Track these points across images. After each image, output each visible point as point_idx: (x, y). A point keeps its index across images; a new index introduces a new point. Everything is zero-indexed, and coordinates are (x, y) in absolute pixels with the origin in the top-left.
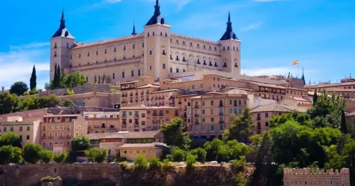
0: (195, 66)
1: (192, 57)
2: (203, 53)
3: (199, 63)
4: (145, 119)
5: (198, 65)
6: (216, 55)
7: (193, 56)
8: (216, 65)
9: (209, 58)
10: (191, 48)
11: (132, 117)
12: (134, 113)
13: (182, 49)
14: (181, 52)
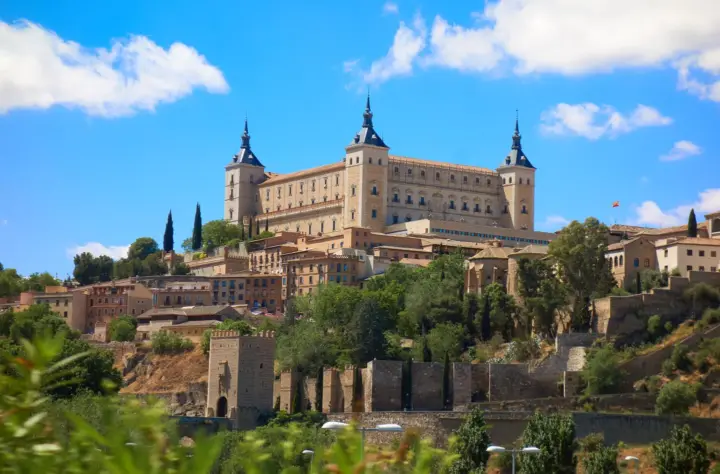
0: (444, 213)
1: (439, 199)
2: (461, 190)
3: (452, 206)
4: (243, 292)
5: (452, 211)
6: (487, 193)
7: (441, 196)
8: (488, 211)
9: (475, 200)
10: (437, 183)
11: (226, 289)
12: (228, 284)
13: (420, 185)
14: (416, 189)
